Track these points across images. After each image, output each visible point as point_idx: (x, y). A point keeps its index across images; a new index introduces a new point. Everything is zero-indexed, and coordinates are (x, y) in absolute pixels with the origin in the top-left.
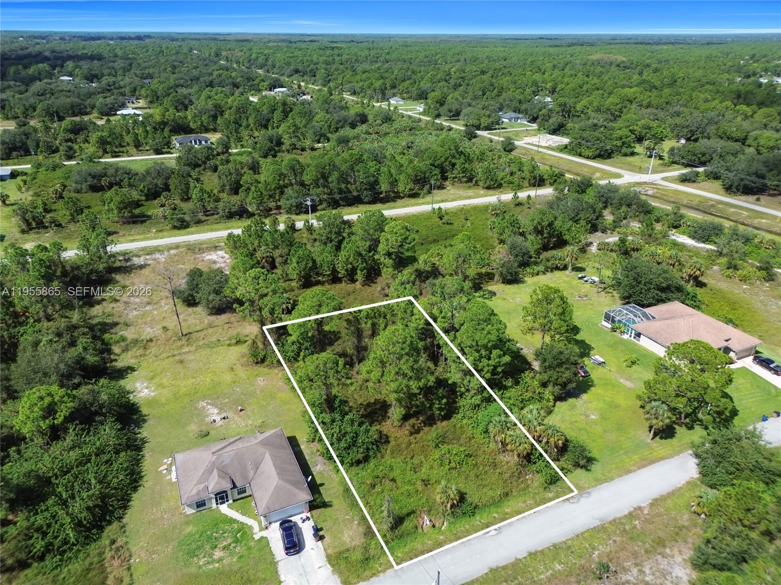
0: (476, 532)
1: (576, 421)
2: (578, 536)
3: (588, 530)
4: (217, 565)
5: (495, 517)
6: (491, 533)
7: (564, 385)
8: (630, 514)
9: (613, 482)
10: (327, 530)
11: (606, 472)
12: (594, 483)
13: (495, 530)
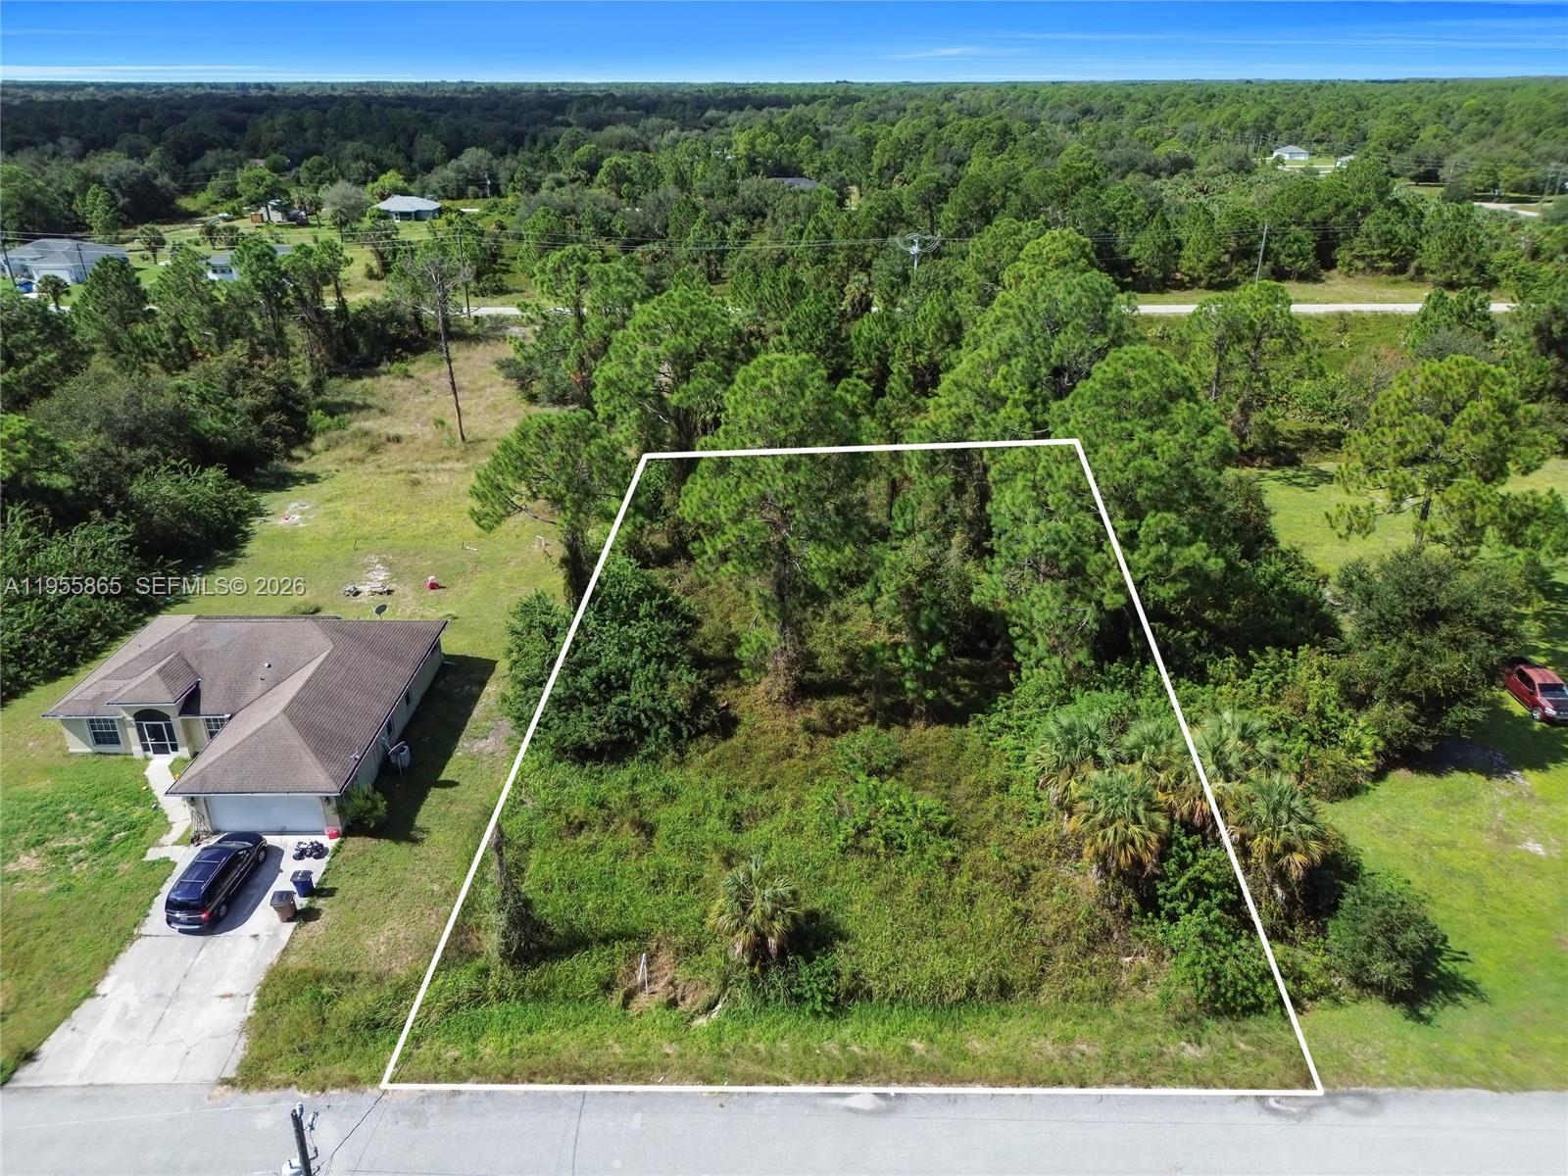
1: (1451, 845)
5: (908, 1051)
6: (850, 1102)
7: (1432, 705)
11: (1500, 1048)
12: (1424, 1071)
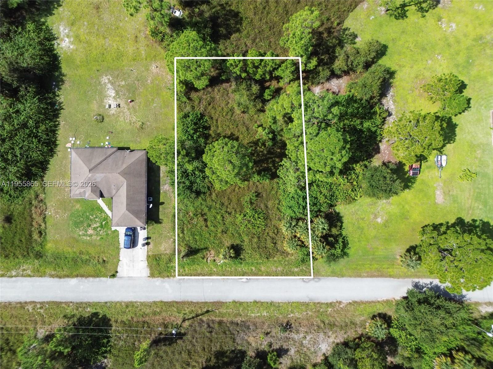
0: (235, 276)
2: (289, 303)
3: (297, 302)
4: (88, 238)
5: (252, 270)
6: (242, 280)
8: (331, 303)
9: (342, 278)
10: (153, 240)
13: (247, 279)
